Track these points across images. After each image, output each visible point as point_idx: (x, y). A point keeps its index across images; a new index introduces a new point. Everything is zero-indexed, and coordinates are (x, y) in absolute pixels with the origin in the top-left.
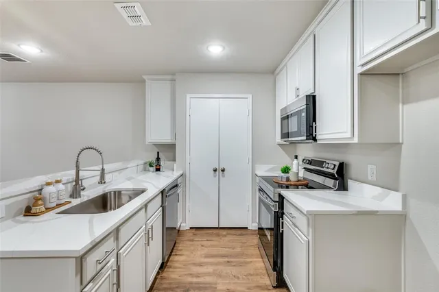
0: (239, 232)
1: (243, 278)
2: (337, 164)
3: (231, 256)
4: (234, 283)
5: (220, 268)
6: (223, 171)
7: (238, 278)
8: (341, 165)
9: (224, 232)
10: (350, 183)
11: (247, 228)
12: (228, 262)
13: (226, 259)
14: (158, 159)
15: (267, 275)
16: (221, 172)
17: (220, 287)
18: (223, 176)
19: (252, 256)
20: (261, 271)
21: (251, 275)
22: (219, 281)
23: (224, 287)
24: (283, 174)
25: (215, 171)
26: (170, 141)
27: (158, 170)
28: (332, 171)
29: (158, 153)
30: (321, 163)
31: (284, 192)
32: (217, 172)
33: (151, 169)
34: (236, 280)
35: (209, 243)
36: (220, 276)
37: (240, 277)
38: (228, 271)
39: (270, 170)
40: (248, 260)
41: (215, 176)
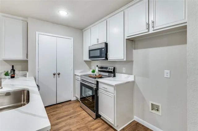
0: (68, 103)
1: (81, 121)
2: (113, 68)
3: (70, 114)
4: (79, 125)
5: (68, 121)
6: (59, 74)
7: (79, 122)
8: (114, 68)
9: (60, 105)
10: (117, 74)
11: (71, 100)
12: (70, 117)
13: (69, 117)
14: (13, 70)
15: (90, 116)
16: (57, 75)
17: (73, 129)
18: (59, 77)
19: (80, 111)
20: (87, 115)
21: (84, 119)
22: (71, 127)
23: (75, 128)
24: (93, 73)
25: (54, 74)
26: (22, 59)
27: (13, 77)
28: (111, 71)
29: (13, 66)
30: (106, 68)
31: (99, 80)
32: (56, 75)
33: (7, 77)
34: (79, 123)
35: (55, 113)
36: (70, 125)
37: (79, 121)
38: (73, 121)
39: (81, 72)
40: (79, 113)
41: (54, 78)
